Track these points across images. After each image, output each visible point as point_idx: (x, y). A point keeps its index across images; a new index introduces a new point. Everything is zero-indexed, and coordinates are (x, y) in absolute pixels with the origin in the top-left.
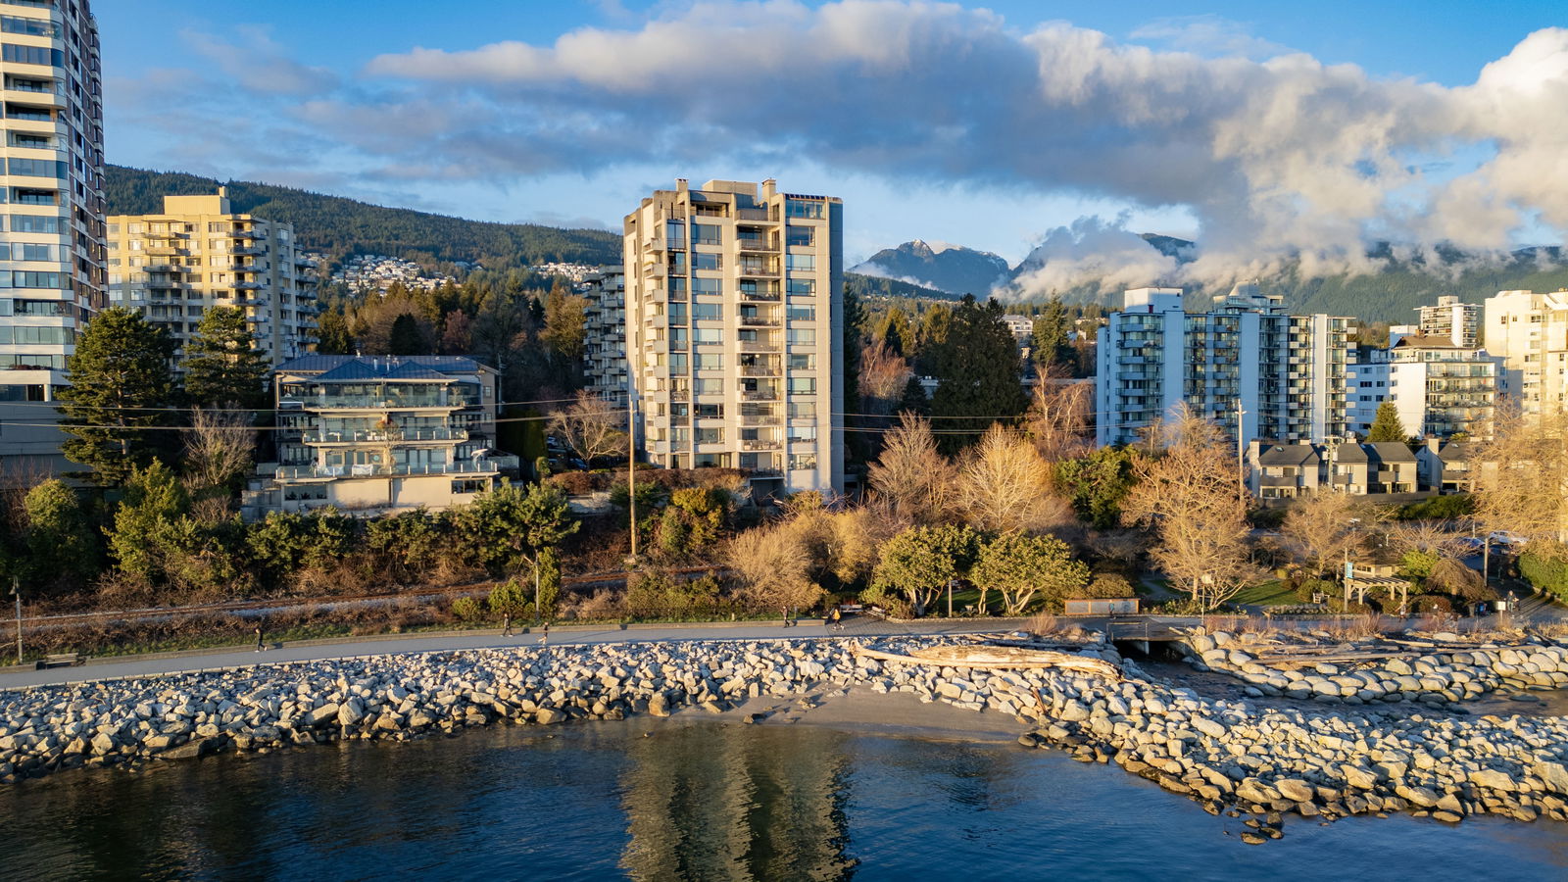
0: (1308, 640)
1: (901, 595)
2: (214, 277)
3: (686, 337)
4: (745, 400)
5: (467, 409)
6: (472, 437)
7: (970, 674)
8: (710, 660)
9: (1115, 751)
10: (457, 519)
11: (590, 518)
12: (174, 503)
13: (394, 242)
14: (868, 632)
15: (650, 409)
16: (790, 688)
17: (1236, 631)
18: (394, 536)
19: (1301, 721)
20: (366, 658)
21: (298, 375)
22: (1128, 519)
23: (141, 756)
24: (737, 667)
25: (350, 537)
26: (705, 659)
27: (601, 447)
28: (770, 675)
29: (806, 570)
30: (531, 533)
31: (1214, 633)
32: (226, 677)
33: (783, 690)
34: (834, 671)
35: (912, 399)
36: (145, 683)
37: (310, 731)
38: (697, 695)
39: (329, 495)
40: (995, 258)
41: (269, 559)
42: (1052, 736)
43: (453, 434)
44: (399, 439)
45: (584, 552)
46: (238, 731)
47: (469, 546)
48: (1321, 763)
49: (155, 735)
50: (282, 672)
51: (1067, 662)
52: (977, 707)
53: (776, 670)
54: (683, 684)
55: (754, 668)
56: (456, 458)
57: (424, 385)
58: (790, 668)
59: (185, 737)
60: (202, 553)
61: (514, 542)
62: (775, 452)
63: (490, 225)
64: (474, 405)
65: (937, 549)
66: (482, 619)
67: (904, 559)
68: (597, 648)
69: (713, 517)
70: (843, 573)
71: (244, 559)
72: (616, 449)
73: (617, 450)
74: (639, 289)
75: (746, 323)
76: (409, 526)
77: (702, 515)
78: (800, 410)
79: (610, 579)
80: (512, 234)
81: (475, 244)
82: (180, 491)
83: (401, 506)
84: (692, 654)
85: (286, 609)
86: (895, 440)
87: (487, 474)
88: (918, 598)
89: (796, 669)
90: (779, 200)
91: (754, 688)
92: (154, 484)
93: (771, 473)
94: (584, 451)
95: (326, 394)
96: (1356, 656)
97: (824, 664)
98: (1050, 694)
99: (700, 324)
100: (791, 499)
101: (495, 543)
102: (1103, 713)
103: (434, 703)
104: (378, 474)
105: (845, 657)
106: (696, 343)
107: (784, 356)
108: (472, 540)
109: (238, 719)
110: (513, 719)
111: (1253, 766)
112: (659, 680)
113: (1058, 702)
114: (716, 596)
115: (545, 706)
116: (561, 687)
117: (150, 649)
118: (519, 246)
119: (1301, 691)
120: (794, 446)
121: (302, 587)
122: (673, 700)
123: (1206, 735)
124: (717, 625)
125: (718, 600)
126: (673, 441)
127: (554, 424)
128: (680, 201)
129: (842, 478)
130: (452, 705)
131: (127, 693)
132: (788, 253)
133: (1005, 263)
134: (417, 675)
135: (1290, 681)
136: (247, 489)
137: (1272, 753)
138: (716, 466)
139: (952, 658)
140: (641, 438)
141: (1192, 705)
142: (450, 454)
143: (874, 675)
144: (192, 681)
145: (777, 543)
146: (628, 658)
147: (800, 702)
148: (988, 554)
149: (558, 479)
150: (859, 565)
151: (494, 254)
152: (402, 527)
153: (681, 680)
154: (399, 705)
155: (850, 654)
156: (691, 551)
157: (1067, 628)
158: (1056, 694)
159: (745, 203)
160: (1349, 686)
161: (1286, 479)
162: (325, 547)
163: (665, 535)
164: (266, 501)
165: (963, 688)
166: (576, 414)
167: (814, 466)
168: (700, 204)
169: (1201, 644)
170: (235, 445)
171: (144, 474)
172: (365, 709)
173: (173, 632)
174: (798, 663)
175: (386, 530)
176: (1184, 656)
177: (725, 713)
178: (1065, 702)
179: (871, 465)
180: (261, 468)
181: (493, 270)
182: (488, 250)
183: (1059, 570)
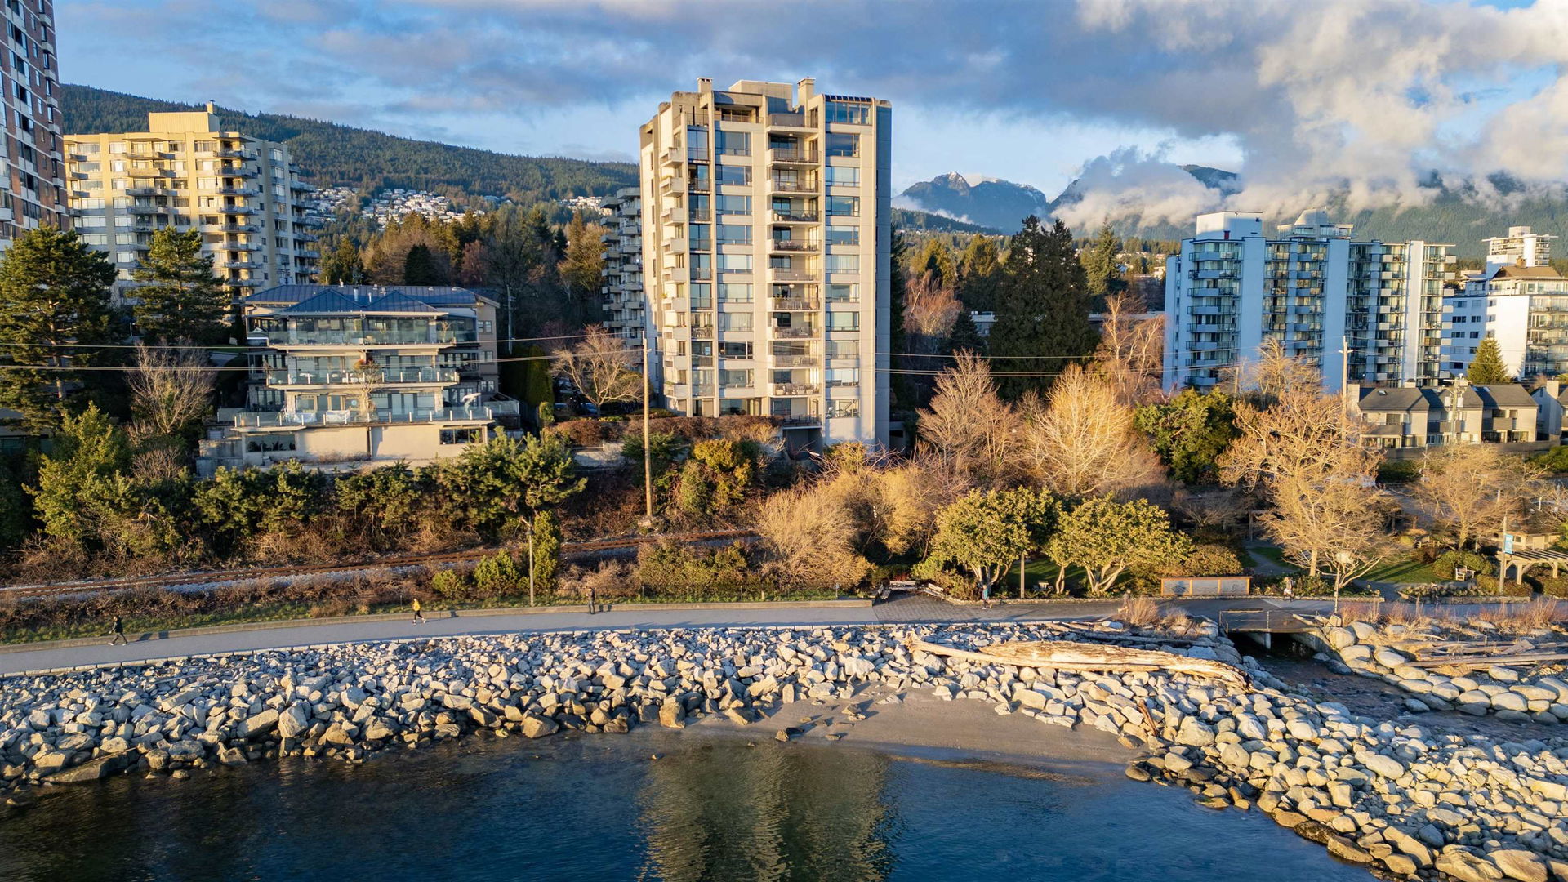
0: (1470, 633)
1: (964, 572)
2: (202, 201)
3: (709, 264)
4: (777, 337)
5: (459, 347)
6: (463, 379)
7: (1055, 678)
8: (735, 653)
9: (1254, 794)
10: (441, 475)
11: (599, 473)
12: (112, 455)
13: (423, 176)
14: (925, 617)
15: (670, 347)
16: (832, 692)
17: (1379, 622)
18: (367, 495)
19: (1502, 757)
20: (321, 648)
21: (271, 306)
22: (1229, 477)
23: (28, 779)
24: (768, 663)
25: (316, 496)
26: (729, 653)
27: (613, 391)
28: (808, 674)
29: (849, 540)
30: (529, 492)
31: (1354, 625)
32: (148, 673)
33: (824, 694)
34: (886, 669)
35: (962, 336)
36: (50, 680)
37: (242, 748)
38: (718, 700)
39: (298, 446)
40: (1032, 190)
41: (221, 523)
42: (1169, 767)
43: (442, 375)
44: (380, 381)
45: (592, 513)
46: (153, 745)
47: (456, 507)
48: (1544, 822)
49: (48, 752)
50: (217, 666)
51: (1178, 664)
52: (1068, 723)
53: (815, 667)
54: (701, 685)
55: (788, 664)
56: (446, 404)
57: (410, 318)
58: (831, 666)
59: (87, 754)
60: (141, 515)
61: (509, 502)
62: (811, 397)
63: (520, 158)
64: (469, 343)
65: (1009, 518)
66: (468, 597)
67: (969, 530)
68: (599, 635)
69: (740, 473)
70: (894, 544)
71: (191, 522)
72: (628, 394)
73: (632, 394)
74: (656, 209)
75: (779, 248)
76: (386, 483)
77: (727, 471)
78: (841, 349)
79: (621, 547)
80: (541, 167)
81: (504, 178)
82: (122, 443)
83: (382, 459)
84: (714, 646)
85: (234, 583)
86: (948, 383)
87: (481, 422)
88: (984, 577)
89: (840, 666)
90: (818, 101)
91: (788, 691)
92: (89, 433)
93: (807, 421)
94: (595, 396)
95: (298, 329)
96: (1537, 658)
97: (873, 661)
98: (1159, 707)
99: (725, 248)
100: (829, 451)
101: (487, 503)
102: (1234, 738)
103: (398, 709)
104: (355, 422)
105: (899, 652)
106: (721, 272)
107: (822, 286)
108: (460, 500)
109: (154, 729)
110: (493, 729)
111: (1450, 823)
112: (672, 680)
113: (1172, 717)
114: (743, 570)
115: (532, 714)
116: (554, 690)
117: (69, 633)
118: (549, 179)
119: (1477, 704)
120: (833, 390)
121: (261, 555)
122: (690, 707)
123: (1378, 776)
124: (744, 605)
125: (745, 575)
126: (695, 385)
127: (559, 365)
128: (702, 104)
129: (887, 426)
130: (419, 711)
131: (25, 693)
132: (828, 165)
133: (1042, 196)
134: (380, 671)
135: (1461, 691)
136: (207, 438)
137: (1471, 803)
138: (744, 413)
139: (1033, 656)
140: (659, 379)
141: (1351, 730)
142: (438, 400)
143: (935, 675)
144: (107, 678)
145: (815, 509)
146: (636, 651)
147: (845, 711)
148: (1069, 523)
149: (563, 428)
150: (912, 533)
151: (523, 188)
152: (377, 485)
153: (699, 680)
154: (355, 711)
155: (905, 647)
156: (714, 512)
157: (1169, 617)
158: (1167, 706)
159: (778, 107)
160: (1538, 700)
161: (1390, 427)
162: (287, 508)
163: (685, 494)
164: (228, 452)
165: (1048, 697)
166: (584, 353)
167: (855, 414)
168: (726, 107)
169: (1338, 639)
170: (187, 388)
171: (78, 422)
172: (312, 716)
173: (98, 612)
174: (842, 659)
175: (359, 488)
176: (1315, 652)
177: (753, 724)
178: (1181, 718)
179: (920, 412)
180: (222, 414)
181: (523, 204)
182: (518, 184)
183: (1157, 543)
